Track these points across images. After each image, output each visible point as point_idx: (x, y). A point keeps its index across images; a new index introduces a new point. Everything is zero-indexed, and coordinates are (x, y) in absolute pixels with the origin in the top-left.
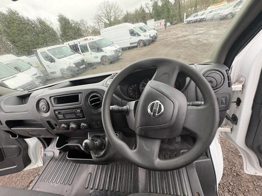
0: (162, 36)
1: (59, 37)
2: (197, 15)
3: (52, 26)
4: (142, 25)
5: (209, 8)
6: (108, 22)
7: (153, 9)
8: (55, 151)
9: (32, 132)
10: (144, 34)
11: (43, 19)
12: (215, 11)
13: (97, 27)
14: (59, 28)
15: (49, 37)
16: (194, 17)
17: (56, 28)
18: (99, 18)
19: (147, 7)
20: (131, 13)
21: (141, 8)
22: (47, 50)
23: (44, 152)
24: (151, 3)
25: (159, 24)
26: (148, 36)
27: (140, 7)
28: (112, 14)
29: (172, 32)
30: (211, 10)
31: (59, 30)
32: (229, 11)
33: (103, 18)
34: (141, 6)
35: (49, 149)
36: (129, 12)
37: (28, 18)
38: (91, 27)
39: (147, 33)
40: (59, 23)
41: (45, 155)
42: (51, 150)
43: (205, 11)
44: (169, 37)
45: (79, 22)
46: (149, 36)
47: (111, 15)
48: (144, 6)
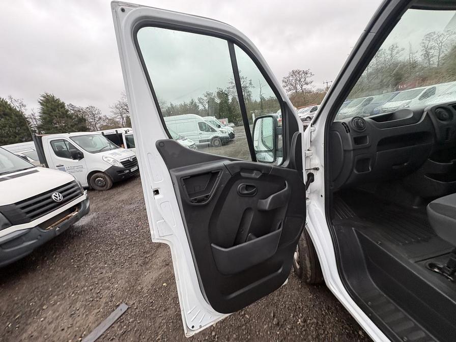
14: (37, 114)
18: (123, 108)
19: (201, 103)
21: (193, 102)
22: (69, 137)
31: (38, 118)
34: (192, 100)
38: (107, 118)
40: (39, 107)
45: (84, 110)
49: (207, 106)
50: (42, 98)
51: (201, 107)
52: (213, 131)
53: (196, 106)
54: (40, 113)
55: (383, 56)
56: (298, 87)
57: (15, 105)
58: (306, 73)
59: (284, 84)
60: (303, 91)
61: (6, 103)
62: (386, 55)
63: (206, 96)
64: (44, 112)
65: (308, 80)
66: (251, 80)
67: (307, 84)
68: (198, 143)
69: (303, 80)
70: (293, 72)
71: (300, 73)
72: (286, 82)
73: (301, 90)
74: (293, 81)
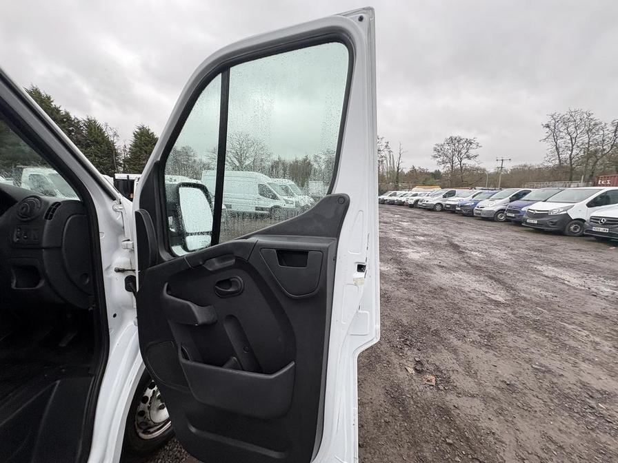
2: (395, 195)
4: (289, 184)
5: (414, 189)
10: (286, 198)
12: (420, 195)
16: (390, 196)
17: (122, 145)
21: (307, 159)
26: (293, 204)
27: (305, 158)
32: (437, 200)
36: (282, 160)
37: (67, 114)
39: (294, 199)
40: (132, 138)
43: (407, 192)
46: (295, 204)
49: (323, 167)
50: (138, 130)
52: (274, 197)
54: (131, 145)
55: (601, 132)
56: (456, 160)
57: (109, 133)
58: (471, 143)
59: (435, 153)
60: (461, 167)
61: (102, 130)
62: (606, 132)
64: (135, 145)
65: (472, 152)
67: (468, 157)
68: (253, 210)
69: (464, 151)
70: (451, 138)
71: (462, 142)
72: (439, 151)
73: (459, 166)
74: (450, 151)
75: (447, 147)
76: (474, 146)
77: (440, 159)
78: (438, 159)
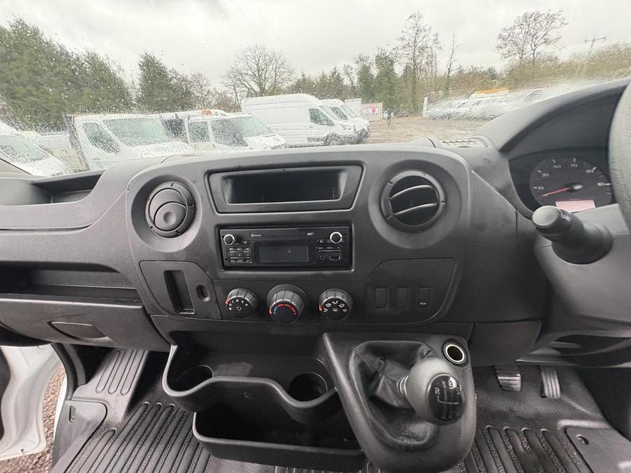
0: (378, 134)
1: (134, 102)
2: (451, 105)
3: (122, 76)
4: (340, 104)
5: (474, 95)
6: (257, 89)
7: (361, 80)
8: (111, 399)
9: (68, 317)
10: (342, 122)
11: (102, 56)
13: (229, 95)
14: (137, 82)
15: (109, 98)
16: (445, 107)
17: (131, 80)
18: (237, 77)
19: (348, 74)
20: (313, 79)
21: (335, 72)
22: (104, 121)
23: (69, 403)
24: (356, 68)
25: (370, 110)
26: (350, 129)
27: (333, 70)
28: (270, 73)
29: (399, 130)
30: (479, 100)
31: (138, 87)
33: (247, 78)
34: (335, 69)
35: (88, 390)
36: (307, 76)
37: (62, 48)
38: (217, 92)
39: (349, 123)
40: (140, 72)
41: (71, 413)
42: (99, 396)
43: (466, 100)
44: (394, 138)
45: (189, 79)
46: (352, 129)
47: (267, 76)
48: (341, 70)
49: (356, 80)
50: (142, 60)
51: (346, 82)
52: (330, 124)
53: (339, 80)
54: (140, 80)
56: (528, 48)
57: (113, 68)
58: (553, 20)
59: (500, 42)
60: (535, 58)
63: (358, 62)
65: (552, 34)
66: (436, 35)
67: (547, 42)
69: (540, 34)
70: (525, 16)
71: (540, 19)
72: (506, 39)
73: (532, 56)
74: (521, 36)
75: (517, 31)
76: (557, 23)
77: (505, 51)
78: (501, 51)
